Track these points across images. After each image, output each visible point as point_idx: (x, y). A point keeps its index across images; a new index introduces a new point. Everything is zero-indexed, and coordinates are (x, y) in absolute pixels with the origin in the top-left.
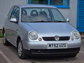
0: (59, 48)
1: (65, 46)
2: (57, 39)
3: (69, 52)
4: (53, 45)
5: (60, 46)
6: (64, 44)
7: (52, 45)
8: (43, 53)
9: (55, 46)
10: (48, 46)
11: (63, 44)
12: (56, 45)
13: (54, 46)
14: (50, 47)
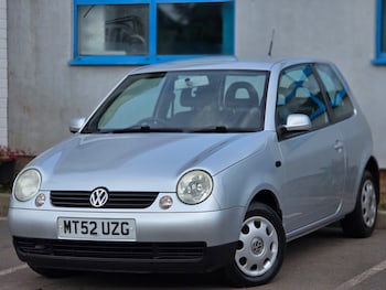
0: (101, 238)
1: (125, 232)
2: (98, 199)
3: (155, 260)
4: (79, 225)
5: (106, 231)
6: (120, 222)
7: (76, 222)
8: (52, 256)
9: (84, 230)
10: (62, 226)
11: (117, 224)
12: (91, 227)
13: (83, 227)
14: (68, 232)
